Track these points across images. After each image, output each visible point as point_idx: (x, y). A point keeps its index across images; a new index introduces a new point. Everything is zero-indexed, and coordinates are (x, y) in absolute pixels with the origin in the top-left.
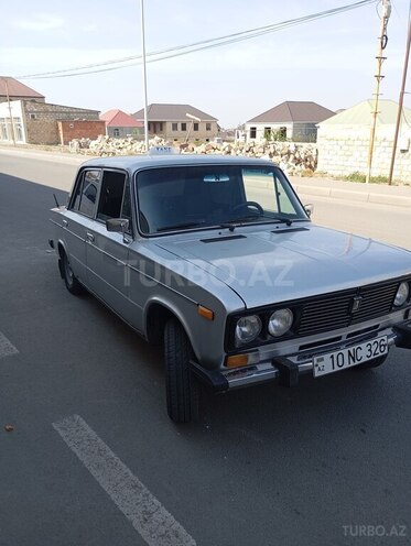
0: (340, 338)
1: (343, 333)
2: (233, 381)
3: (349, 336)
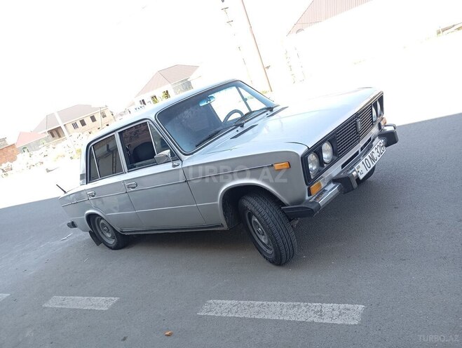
0: (357, 153)
1: (358, 148)
2: (322, 201)
3: (362, 149)
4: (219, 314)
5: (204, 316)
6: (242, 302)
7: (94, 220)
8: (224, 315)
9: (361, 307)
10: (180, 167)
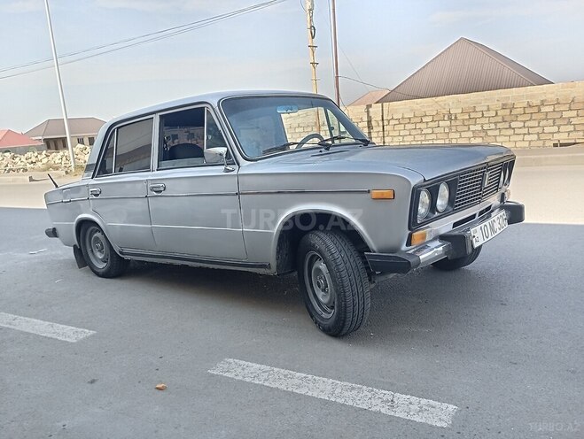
0: (474, 216)
1: (476, 210)
2: (423, 257)
4: (241, 378)
5: (217, 375)
6: (276, 370)
7: (86, 230)
8: (248, 380)
9: (452, 407)
10: (235, 173)
